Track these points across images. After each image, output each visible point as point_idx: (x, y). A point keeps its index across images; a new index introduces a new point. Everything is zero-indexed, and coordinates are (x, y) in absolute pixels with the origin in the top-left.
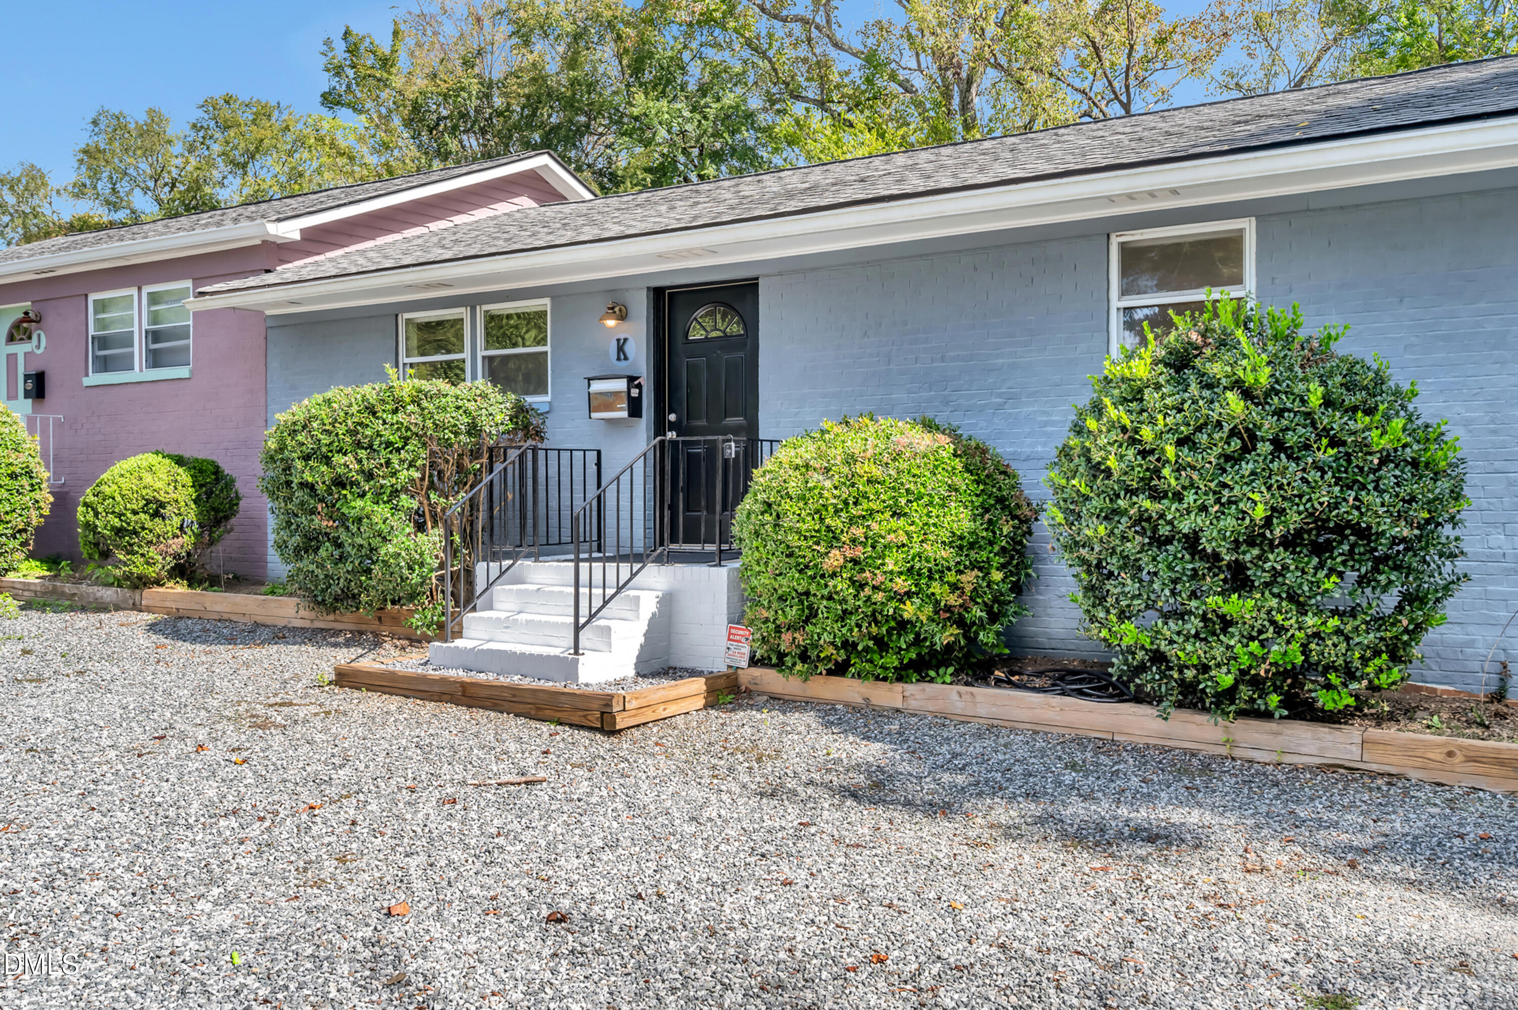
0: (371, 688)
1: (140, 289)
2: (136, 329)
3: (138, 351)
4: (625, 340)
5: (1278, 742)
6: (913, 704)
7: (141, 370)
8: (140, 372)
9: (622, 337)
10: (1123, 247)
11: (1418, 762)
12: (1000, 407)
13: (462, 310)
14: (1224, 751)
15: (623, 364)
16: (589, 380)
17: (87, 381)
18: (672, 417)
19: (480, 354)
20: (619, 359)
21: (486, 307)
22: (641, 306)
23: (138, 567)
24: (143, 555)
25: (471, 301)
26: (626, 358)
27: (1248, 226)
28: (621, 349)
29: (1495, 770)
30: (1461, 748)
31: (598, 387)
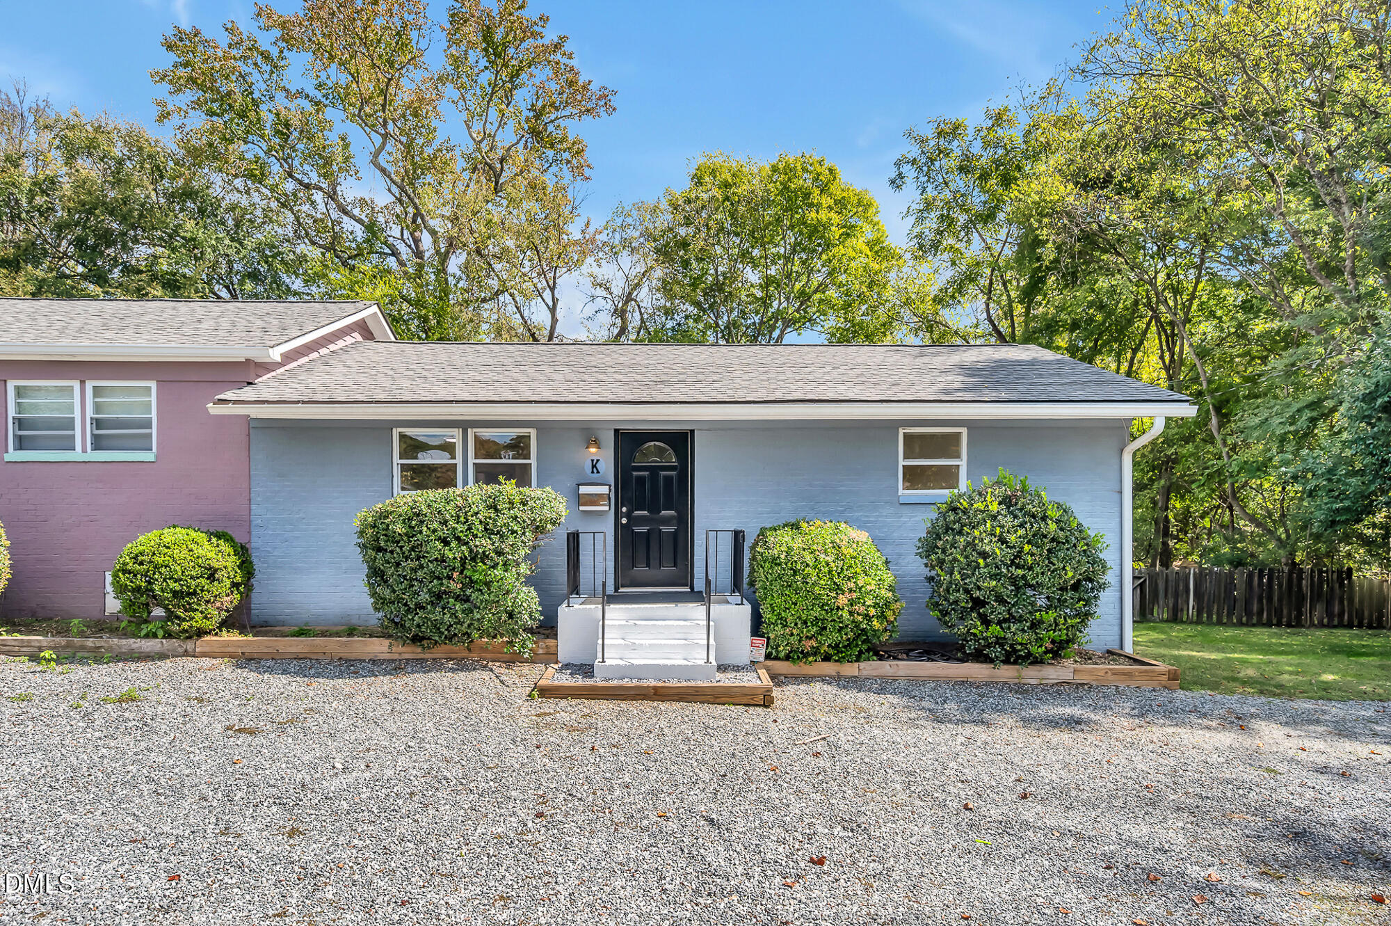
0: (575, 697)
1: (83, 382)
2: (77, 415)
3: (81, 434)
4: (598, 461)
5: (1041, 674)
6: (865, 673)
7: (84, 451)
8: (82, 451)
9: (595, 459)
10: (905, 435)
11: (1094, 677)
12: (842, 512)
13: (456, 430)
14: (1017, 681)
15: (596, 475)
16: (579, 485)
17: (7, 457)
18: (624, 509)
19: (471, 460)
20: (593, 472)
21: (475, 430)
22: (609, 439)
23: (198, 621)
24: (202, 612)
25: (464, 425)
26: (598, 472)
27: (964, 431)
28: (594, 466)
29: (1123, 677)
30: (1110, 669)
31: (584, 490)
